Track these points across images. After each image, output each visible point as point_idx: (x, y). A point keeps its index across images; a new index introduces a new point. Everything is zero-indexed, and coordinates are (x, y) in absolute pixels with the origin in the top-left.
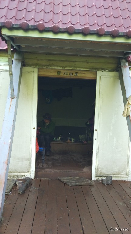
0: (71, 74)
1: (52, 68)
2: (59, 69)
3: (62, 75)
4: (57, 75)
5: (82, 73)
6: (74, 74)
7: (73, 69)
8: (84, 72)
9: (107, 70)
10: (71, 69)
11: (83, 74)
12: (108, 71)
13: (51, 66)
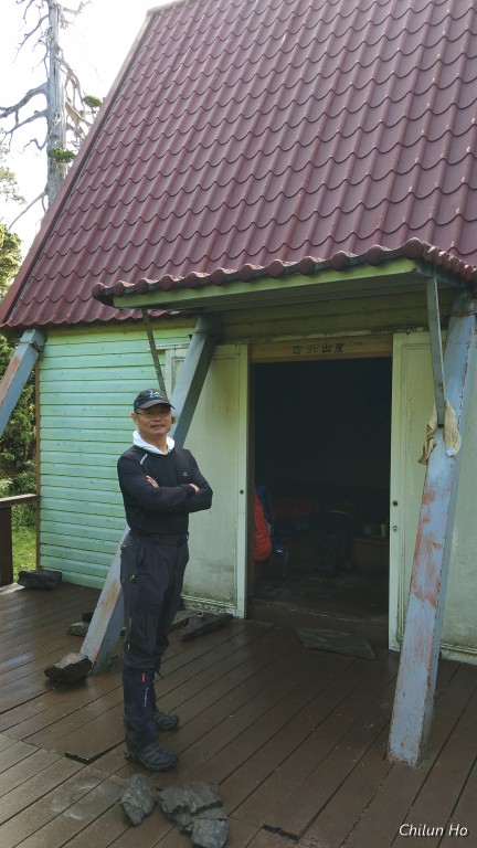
0: (327, 349)
1: (278, 339)
2: (295, 341)
3: (304, 354)
4: (293, 354)
5: (354, 344)
6: (333, 350)
7: (328, 336)
8: (359, 341)
9: (420, 329)
10: (322, 336)
11: (359, 346)
12: (423, 331)
13: (277, 335)
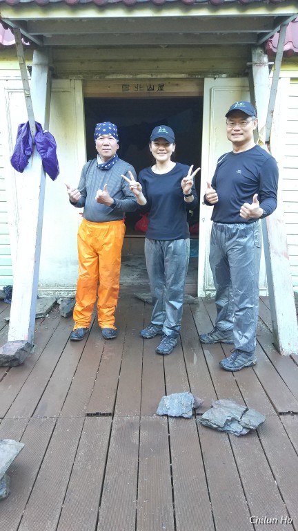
0: (150, 88)
1: (110, 77)
2: (125, 79)
3: (132, 91)
4: (121, 91)
5: (173, 85)
6: (156, 88)
7: (154, 77)
8: (177, 82)
9: (224, 75)
10: (149, 76)
11: (176, 87)
12: (226, 77)
13: (108, 74)
